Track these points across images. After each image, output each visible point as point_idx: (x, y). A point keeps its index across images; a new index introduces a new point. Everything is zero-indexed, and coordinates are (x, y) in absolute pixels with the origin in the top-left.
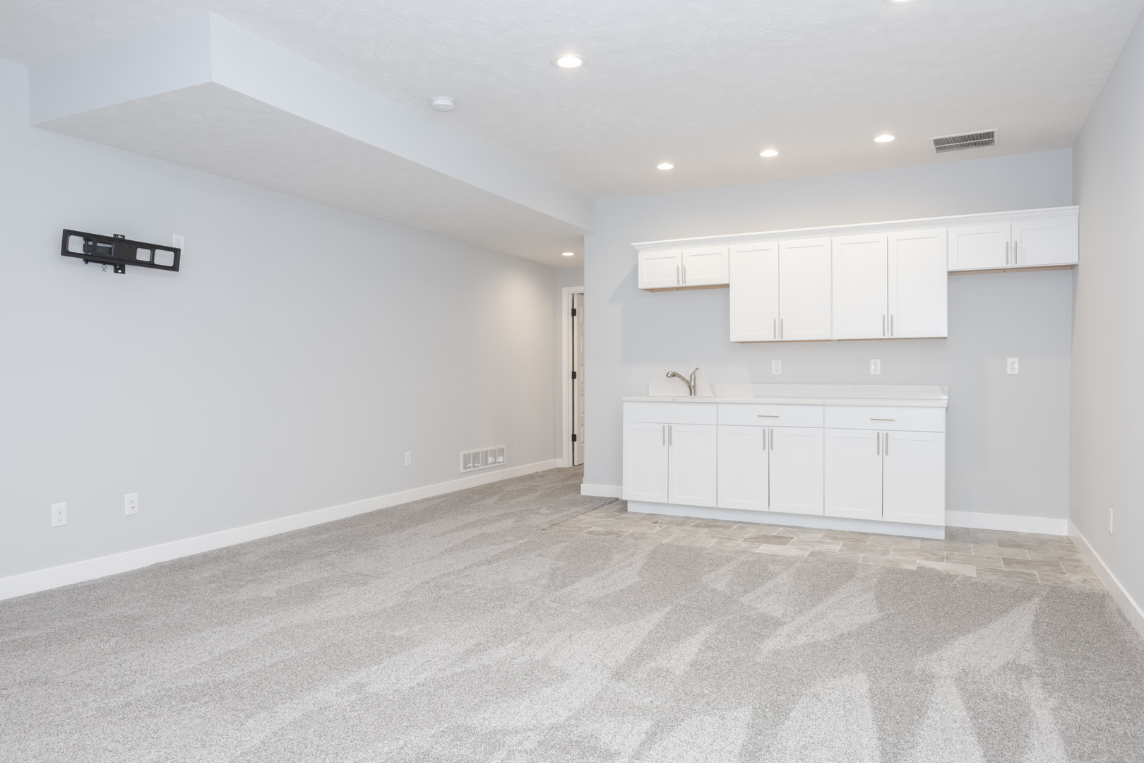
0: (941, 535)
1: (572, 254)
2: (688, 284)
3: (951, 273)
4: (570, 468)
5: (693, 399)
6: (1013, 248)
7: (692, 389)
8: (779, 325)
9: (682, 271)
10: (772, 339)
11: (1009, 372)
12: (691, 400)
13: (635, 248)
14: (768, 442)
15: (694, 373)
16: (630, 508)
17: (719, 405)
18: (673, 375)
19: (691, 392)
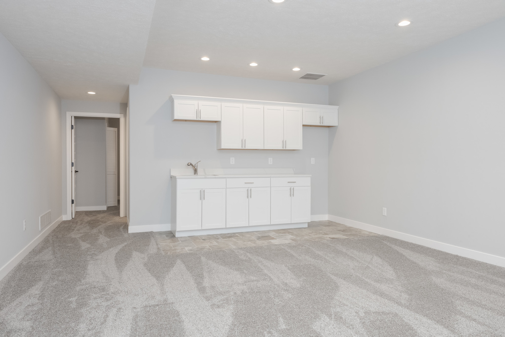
0: (306, 226)
1: (94, 93)
2: (202, 119)
3: (304, 126)
4: (69, 221)
5: (196, 176)
6: (321, 118)
7: (196, 171)
8: (243, 142)
9: (198, 112)
10: (241, 148)
11: (312, 163)
12: (196, 177)
13: (173, 97)
14: (249, 194)
15: (197, 163)
16: (177, 235)
17: (227, 179)
18: (190, 165)
19: (195, 173)
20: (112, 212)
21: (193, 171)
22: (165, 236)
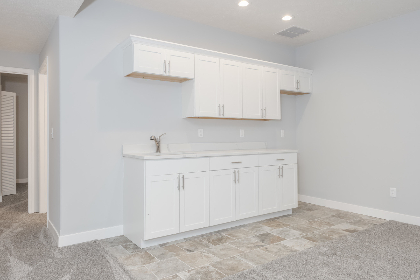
2: (171, 75)
3: (281, 91)
6: (298, 83)
7: (158, 148)
8: (221, 108)
11: (282, 136)
13: (132, 38)
14: (236, 178)
17: (210, 158)
18: (153, 139)
19: (157, 150)
20: (13, 205)
21: (155, 148)
22: (121, 247)
